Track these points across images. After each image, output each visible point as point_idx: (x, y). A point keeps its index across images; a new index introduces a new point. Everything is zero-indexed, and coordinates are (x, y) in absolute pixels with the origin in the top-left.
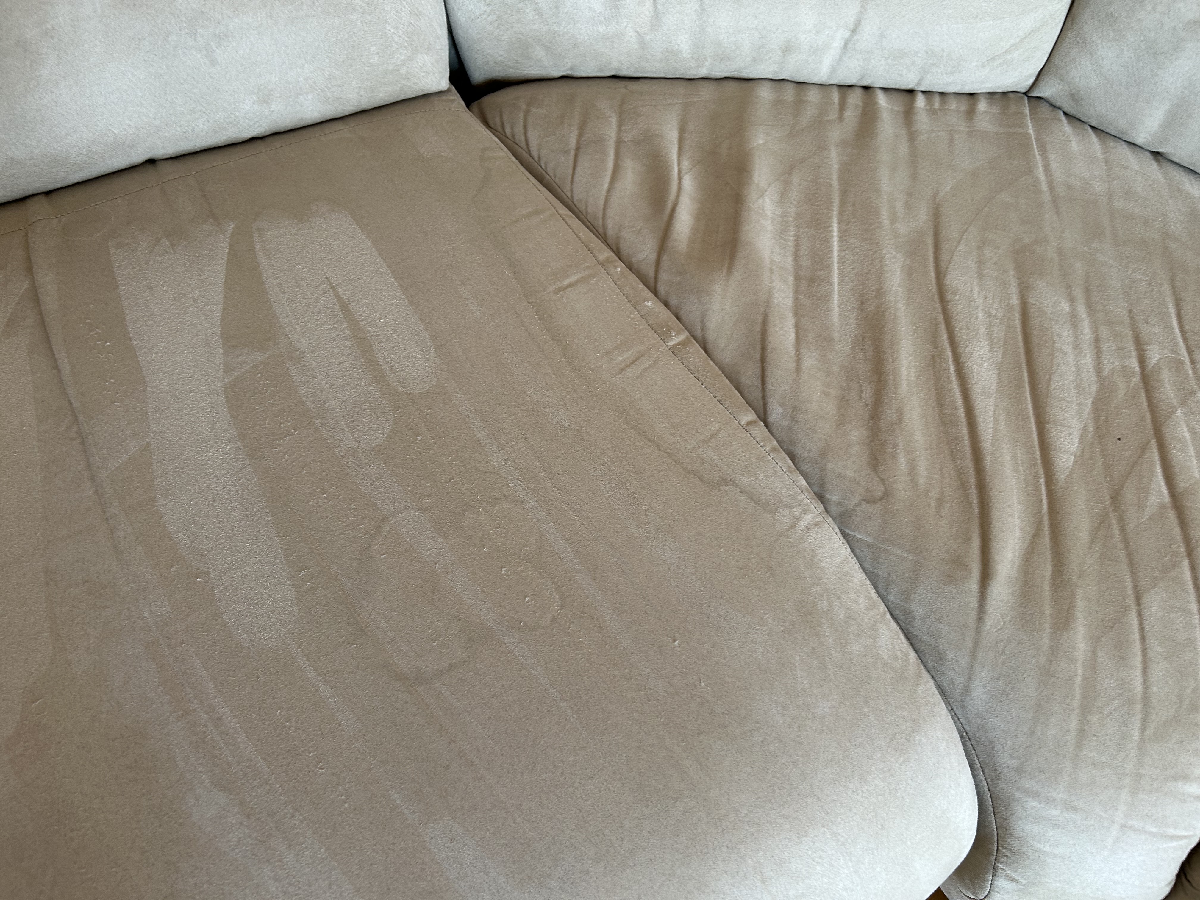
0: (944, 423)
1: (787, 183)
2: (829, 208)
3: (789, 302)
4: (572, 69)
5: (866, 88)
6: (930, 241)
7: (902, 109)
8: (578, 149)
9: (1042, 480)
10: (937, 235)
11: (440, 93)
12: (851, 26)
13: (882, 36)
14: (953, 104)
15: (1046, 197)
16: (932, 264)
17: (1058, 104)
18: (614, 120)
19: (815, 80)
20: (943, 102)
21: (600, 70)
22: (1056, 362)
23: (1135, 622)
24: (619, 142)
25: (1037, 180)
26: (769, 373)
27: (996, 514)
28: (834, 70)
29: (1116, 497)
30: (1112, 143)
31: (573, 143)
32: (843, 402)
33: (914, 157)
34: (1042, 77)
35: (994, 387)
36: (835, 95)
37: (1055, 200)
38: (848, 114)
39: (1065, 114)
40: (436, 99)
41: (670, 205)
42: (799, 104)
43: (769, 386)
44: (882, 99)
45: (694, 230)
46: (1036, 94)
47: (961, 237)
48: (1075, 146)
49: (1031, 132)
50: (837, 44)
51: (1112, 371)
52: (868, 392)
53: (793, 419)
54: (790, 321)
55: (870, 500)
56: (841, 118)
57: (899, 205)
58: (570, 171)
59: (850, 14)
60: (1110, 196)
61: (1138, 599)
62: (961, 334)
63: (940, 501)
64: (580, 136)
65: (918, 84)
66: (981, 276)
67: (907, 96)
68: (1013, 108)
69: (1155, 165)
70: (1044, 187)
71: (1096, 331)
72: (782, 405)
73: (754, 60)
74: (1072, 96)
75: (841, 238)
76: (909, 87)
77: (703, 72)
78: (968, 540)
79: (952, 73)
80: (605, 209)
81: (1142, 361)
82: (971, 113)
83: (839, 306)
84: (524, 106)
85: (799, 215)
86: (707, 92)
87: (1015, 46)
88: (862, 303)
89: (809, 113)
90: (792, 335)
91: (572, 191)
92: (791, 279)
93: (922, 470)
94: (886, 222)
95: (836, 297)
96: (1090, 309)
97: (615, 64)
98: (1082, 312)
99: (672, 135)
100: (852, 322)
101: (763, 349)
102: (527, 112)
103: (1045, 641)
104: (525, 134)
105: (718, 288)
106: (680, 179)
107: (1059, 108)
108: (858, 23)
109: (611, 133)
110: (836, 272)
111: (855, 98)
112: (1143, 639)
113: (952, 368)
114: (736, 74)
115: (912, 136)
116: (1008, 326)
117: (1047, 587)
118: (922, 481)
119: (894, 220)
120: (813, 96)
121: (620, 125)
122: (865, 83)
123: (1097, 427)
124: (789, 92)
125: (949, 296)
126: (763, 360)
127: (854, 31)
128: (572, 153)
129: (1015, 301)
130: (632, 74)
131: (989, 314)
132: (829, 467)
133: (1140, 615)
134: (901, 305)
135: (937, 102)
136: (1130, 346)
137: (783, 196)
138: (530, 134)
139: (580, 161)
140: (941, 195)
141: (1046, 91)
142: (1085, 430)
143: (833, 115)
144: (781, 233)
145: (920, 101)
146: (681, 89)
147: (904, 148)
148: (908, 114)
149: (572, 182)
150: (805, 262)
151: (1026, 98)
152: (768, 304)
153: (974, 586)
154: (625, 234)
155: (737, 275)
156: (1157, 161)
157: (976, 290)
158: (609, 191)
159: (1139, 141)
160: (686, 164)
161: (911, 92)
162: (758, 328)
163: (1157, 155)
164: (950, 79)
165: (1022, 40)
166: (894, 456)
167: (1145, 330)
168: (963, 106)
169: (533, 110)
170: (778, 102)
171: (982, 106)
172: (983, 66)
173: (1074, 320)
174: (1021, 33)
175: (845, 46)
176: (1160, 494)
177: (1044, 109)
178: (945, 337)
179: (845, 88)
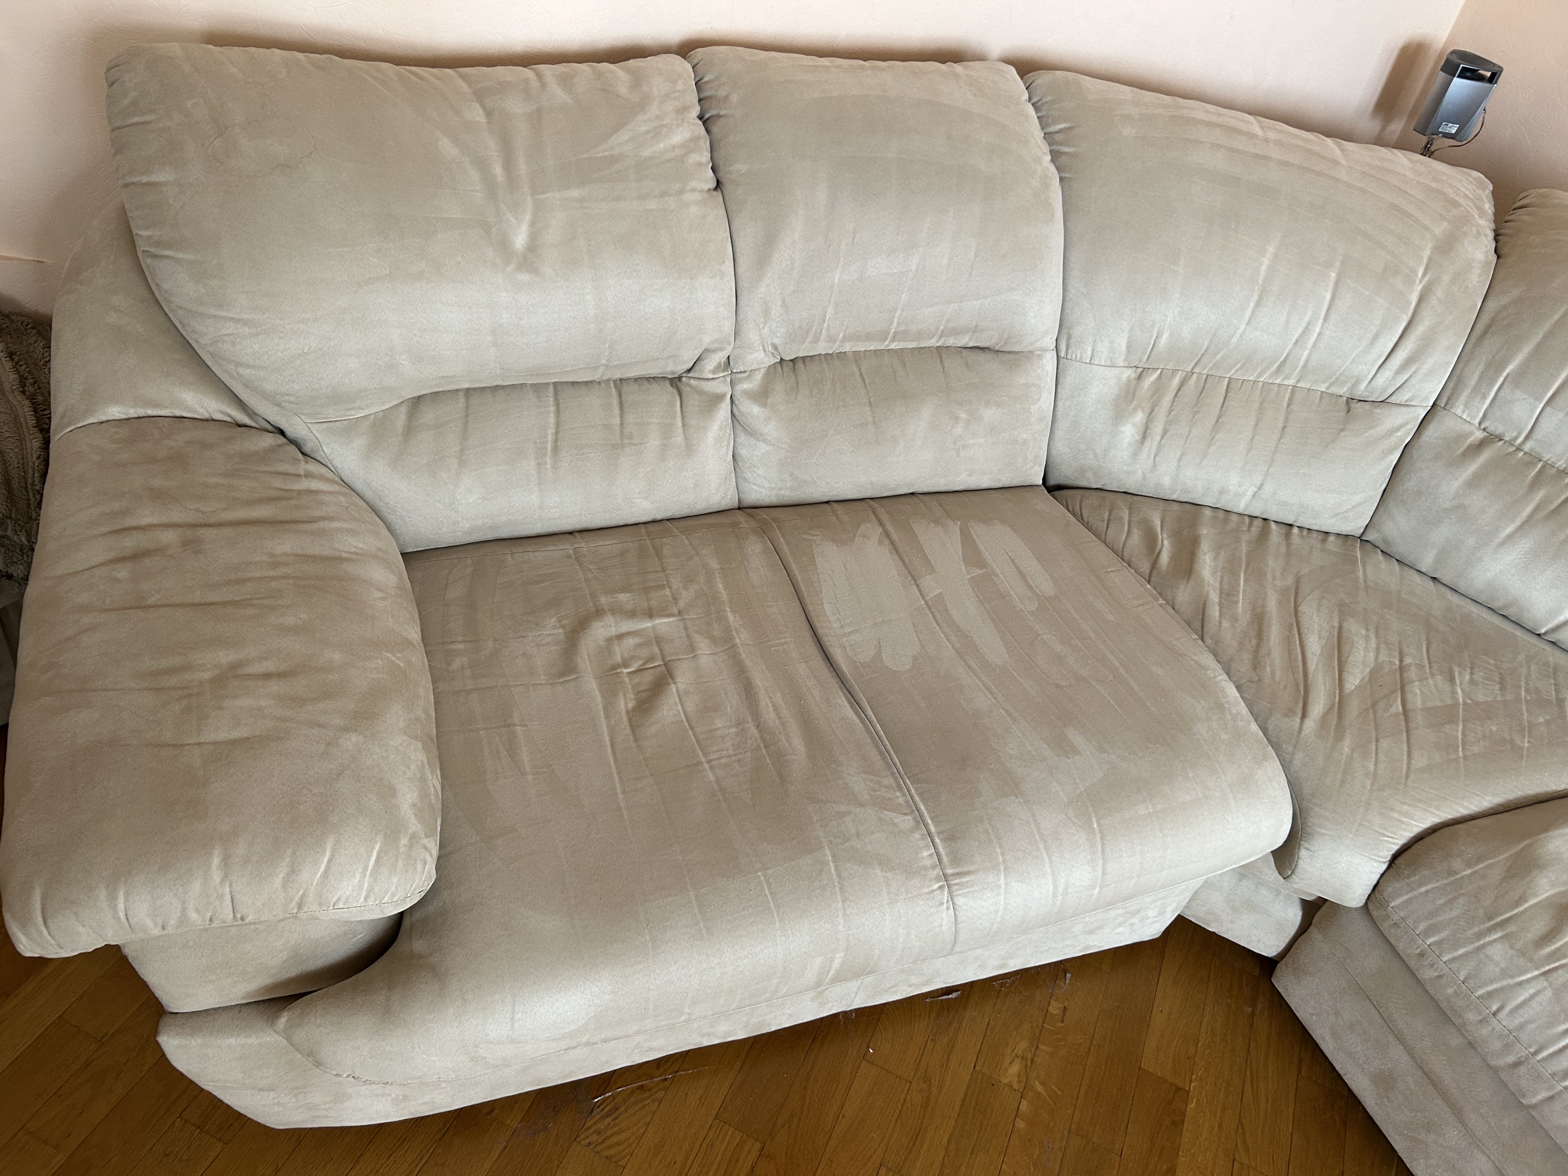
0: (1290, 660)
1: (1218, 554)
2: (1240, 567)
3: (1217, 600)
4: (1104, 485)
5: (1265, 519)
6: (1293, 592)
7: (1284, 532)
8: (1109, 520)
9: (1337, 691)
10: (1297, 588)
11: (1037, 486)
12: (1258, 486)
13: (1275, 493)
14: (1315, 535)
15: (1361, 585)
16: (1292, 601)
17: (1377, 545)
18: (1127, 511)
19: (1236, 510)
20: (1309, 533)
21: (1119, 487)
22: (1353, 651)
23: (1374, 747)
24: (1130, 522)
25: (1357, 578)
26: (1205, 624)
27: (1311, 696)
28: (1247, 507)
29: (1374, 705)
30: (1406, 569)
31: (1106, 518)
32: (1241, 644)
33: (1288, 555)
34: (1367, 529)
35: (1319, 652)
36: (1247, 520)
37: (1367, 587)
38: (1253, 529)
39: (1382, 551)
40: (1036, 487)
41: (1157, 551)
42: (1226, 521)
43: (1205, 630)
44: (1273, 526)
45: (1169, 563)
46: (1364, 538)
47: (1310, 593)
48: (1383, 565)
49: (1359, 555)
50: (1250, 493)
51: (1383, 662)
52: (1254, 642)
53: (1216, 645)
54: (1217, 608)
55: (1251, 681)
56: (1249, 530)
57: (1278, 574)
58: (1105, 529)
59: (1258, 479)
60: (1399, 592)
61: (1377, 741)
62: (1305, 631)
63: (1285, 687)
64: (1110, 515)
65: (1295, 521)
66: (1318, 611)
67: (1288, 527)
68: (1350, 542)
69: (1431, 583)
70: (1361, 580)
71: (1378, 644)
72: (1211, 639)
73: (1203, 495)
74: (1384, 541)
75: (1245, 581)
76: (1290, 523)
77: (1174, 497)
78: (1297, 703)
79: (1314, 518)
80: (1123, 548)
81: (1401, 661)
82: (1324, 541)
83: (1242, 607)
84: (1079, 498)
85: (1223, 568)
86: (1176, 507)
87: (1350, 510)
88: (1254, 608)
89: (1231, 525)
90: (1218, 613)
91: (1105, 538)
92: (1218, 592)
93: (1278, 674)
94: (1270, 579)
95: (1241, 603)
96: (1377, 636)
97: (1128, 486)
98: (1373, 636)
99: (1158, 523)
100: (1248, 615)
101: (1203, 615)
102: (1081, 502)
103: (1329, 744)
104: (1081, 510)
105: (1182, 587)
106: (1162, 541)
107: (1378, 548)
108: (1262, 485)
109: (1126, 517)
110: (1241, 594)
111: (1258, 523)
112: (1377, 754)
113: (1298, 642)
114: (1192, 501)
115: (1288, 545)
116: (1330, 633)
117: (1333, 727)
118: (1277, 679)
119: (1274, 579)
120: (1234, 518)
121: (1130, 514)
122: (1264, 517)
123: (1370, 679)
124: (1221, 514)
125: (1300, 615)
126: (1203, 619)
127: (1260, 489)
128: (1106, 522)
129: (1336, 624)
130: (1134, 493)
131: (1320, 626)
132: (1233, 666)
133: (1377, 746)
134: (1274, 614)
135: (1305, 532)
136: (1396, 654)
137: (1215, 558)
138: (1083, 510)
139: (1111, 525)
140: (1301, 574)
141: (1370, 536)
142: (1363, 678)
143: (1245, 528)
144: (1214, 573)
145: (1295, 530)
146: (1162, 503)
147: (1283, 549)
148: (1288, 535)
149: (1106, 534)
150: (1226, 587)
151: (1359, 540)
152: (1207, 597)
153: (1298, 720)
154: (1133, 559)
155: (1192, 583)
156: (1434, 582)
157: (1315, 616)
158: (1125, 541)
159: (1423, 570)
160: (1165, 535)
161: (1291, 525)
162: (1201, 606)
163: (1434, 579)
164: (1313, 522)
165: (1354, 507)
166: (1264, 667)
167: (1406, 650)
168: (1321, 536)
169: (1084, 500)
170: (1214, 518)
171: (1331, 538)
172: (1332, 517)
173: (1367, 638)
174: (1353, 504)
175: (1254, 496)
176: (1398, 708)
177: (1369, 546)
178: (1296, 630)
179: (1252, 517)
